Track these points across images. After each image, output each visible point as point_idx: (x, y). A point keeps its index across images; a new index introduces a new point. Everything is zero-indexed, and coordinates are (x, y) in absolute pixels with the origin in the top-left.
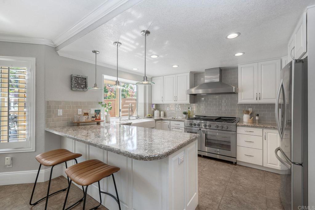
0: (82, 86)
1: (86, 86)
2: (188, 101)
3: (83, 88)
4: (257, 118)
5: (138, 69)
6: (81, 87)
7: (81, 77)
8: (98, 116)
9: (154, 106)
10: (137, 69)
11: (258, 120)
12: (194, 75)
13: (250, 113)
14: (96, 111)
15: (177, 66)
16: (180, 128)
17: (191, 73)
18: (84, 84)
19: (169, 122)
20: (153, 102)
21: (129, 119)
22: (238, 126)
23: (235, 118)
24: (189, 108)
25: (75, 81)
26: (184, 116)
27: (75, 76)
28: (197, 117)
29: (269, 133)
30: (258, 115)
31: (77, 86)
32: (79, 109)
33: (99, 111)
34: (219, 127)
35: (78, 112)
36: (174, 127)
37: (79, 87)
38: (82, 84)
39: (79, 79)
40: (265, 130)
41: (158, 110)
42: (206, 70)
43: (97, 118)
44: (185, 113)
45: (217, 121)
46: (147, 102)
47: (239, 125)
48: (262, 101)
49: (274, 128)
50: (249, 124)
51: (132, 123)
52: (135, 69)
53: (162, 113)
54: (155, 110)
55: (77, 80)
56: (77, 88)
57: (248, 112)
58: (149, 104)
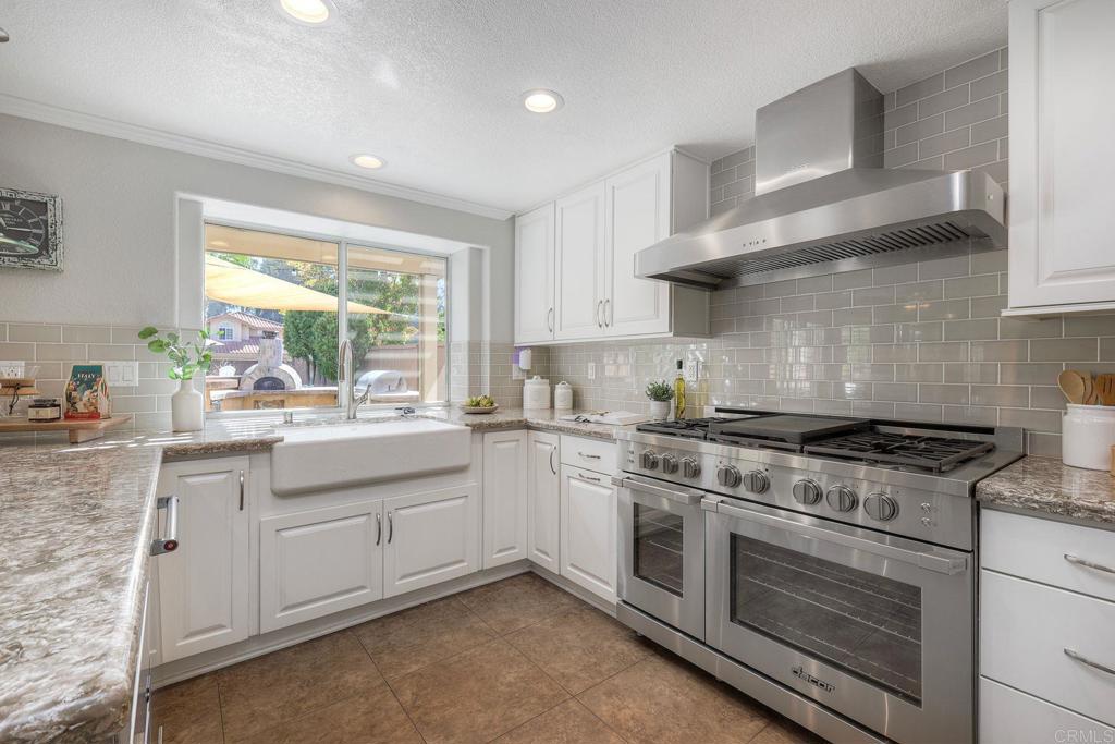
2: (662, 324)
8: (85, 399)
9: (525, 355)
12: (713, 168)
14: (75, 370)
17: (684, 153)
18: (37, 237)
20: (520, 340)
22: (997, 503)
24: (680, 365)
26: (653, 407)
28: (724, 415)
33: (98, 370)
41: (542, 377)
42: (761, 112)
43: (80, 407)
44: (659, 394)
45: (812, 454)
47: (1000, 496)
51: (279, 441)
52: (368, 162)
53: (562, 391)
54: (529, 374)
58: (496, 349)
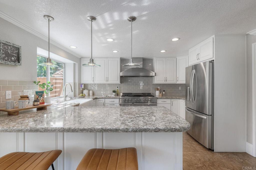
0: (13, 59)
1: (18, 60)
2: (119, 82)
3: (15, 62)
4: (164, 93)
5: (77, 47)
6: (11, 60)
7: (11, 46)
8: (42, 99)
9: (83, 85)
10: (75, 47)
11: (164, 94)
13: (159, 90)
14: (37, 93)
15: (116, 52)
16: (115, 104)
18: (15, 57)
19: (103, 100)
21: (65, 100)
22: (158, 98)
23: (151, 93)
24: (118, 87)
25: (3, 51)
26: (114, 94)
27: (3, 42)
28: (124, 94)
29: (174, 102)
30: (164, 91)
31: (5, 57)
32: (7, 91)
33: (42, 92)
34: (138, 101)
35: (7, 95)
36: (109, 104)
37: (8, 59)
38: (13, 56)
39: (8, 48)
40: (172, 100)
41: (87, 90)
44: (114, 92)
46: (77, 81)
48: (168, 82)
49: (176, 98)
50: (160, 97)
51: (80, 104)
53: (91, 92)
54: (84, 89)
55: (5, 48)
56: (6, 60)
57: (158, 89)
58: (79, 84)
